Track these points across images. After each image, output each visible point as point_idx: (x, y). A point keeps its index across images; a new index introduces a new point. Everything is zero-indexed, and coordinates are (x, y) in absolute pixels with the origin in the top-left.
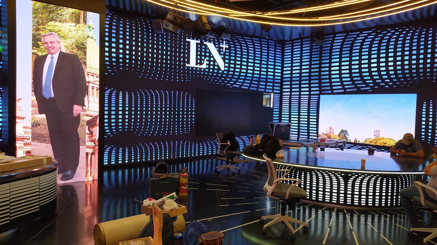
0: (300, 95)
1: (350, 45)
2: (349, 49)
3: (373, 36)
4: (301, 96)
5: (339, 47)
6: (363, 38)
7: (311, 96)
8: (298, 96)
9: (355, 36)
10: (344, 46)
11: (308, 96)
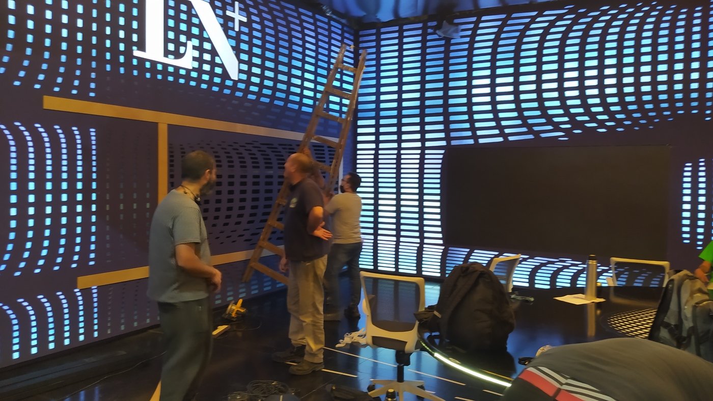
0: (399, 148)
1: (514, 41)
2: (513, 48)
3: (569, 22)
4: (402, 152)
5: (490, 44)
6: (546, 24)
7: (427, 152)
8: (396, 152)
9: (527, 20)
10: (501, 43)
11: (419, 151)
